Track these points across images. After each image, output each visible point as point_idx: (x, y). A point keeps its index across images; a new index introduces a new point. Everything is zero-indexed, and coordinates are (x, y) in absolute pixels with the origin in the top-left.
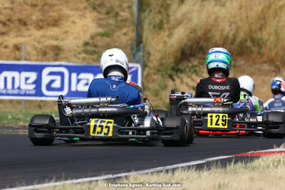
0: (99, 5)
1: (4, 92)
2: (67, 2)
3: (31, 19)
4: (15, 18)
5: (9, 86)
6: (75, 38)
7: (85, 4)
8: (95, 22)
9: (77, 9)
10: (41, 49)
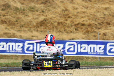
1: (90, 53)
3: (112, 22)
4: (105, 22)
5: (92, 51)
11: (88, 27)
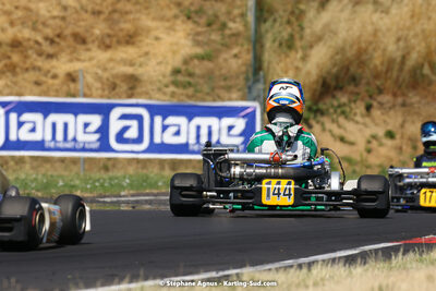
0: (196, 12)
1: (52, 145)
2: (147, 8)
3: (92, 34)
4: (67, 32)
5: (60, 136)
6: (160, 63)
7: (175, 11)
8: (191, 37)
9: (162, 19)
10: (108, 79)
11: (12, 51)
